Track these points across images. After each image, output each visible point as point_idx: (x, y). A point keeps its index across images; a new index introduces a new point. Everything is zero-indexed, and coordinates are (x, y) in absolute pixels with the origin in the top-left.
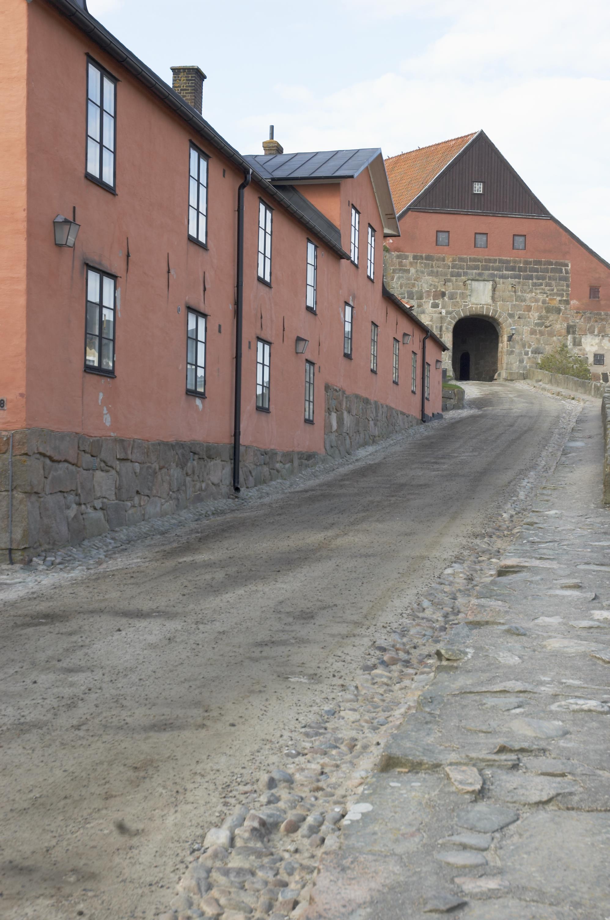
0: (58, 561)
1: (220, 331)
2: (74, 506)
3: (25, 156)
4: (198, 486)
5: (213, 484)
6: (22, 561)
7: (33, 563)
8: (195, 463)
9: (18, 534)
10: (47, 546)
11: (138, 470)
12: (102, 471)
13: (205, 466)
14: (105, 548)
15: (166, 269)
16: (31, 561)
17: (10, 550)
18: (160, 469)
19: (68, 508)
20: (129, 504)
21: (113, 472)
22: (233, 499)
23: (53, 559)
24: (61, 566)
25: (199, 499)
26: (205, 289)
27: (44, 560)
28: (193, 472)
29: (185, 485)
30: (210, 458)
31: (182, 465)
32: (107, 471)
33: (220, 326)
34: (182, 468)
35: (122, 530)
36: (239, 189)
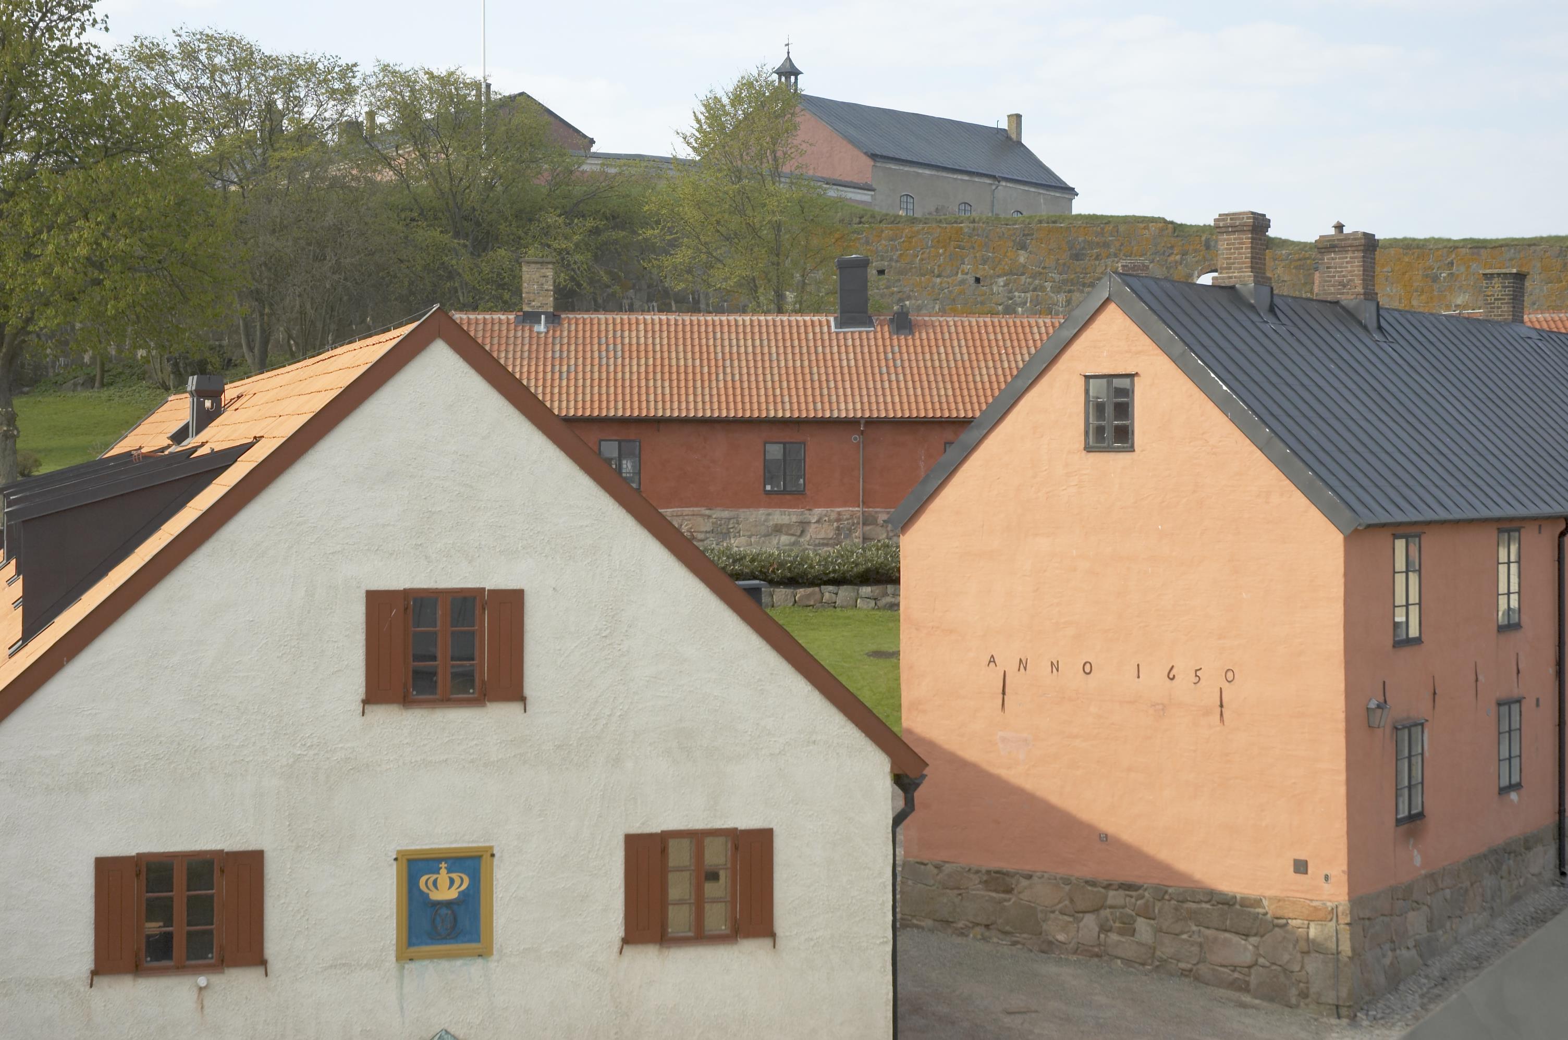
0: (1379, 1016)
1: (1538, 705)
2: (1390, 953)
3: (1343, 665)
4: (1515, 883)
5: (1533, 875)
6: (1348, 1017)
7: (1358, 1019)
8: (1511, 862)
9: (1344, 992)
10: (1367, 998)
11: (1448, 897)
12: (1413, 910)
13: (1523, 861)
14: (1420, 992)
15: (1473, 677)
16: (1355, 1016)
17: (1337, 1007)
18: (1472, 885)
19: (1384, 956)
20: (1440, 932)
21: (1425, 908)
22: (1559, 886)
23: (1375, 1013)
24: (1382, 1022)
25: (1516, 898)
26: (1518, 672)
27: (1367, 1015)
28: (1509, 873)
29: (1500, 890)
30: (1528, 848)
31: (1495, 871)
32: (1418, 909)
33: (1538, 700)
34: (1497, 873)
35: (1434, 963)
36: (1560, 537)
